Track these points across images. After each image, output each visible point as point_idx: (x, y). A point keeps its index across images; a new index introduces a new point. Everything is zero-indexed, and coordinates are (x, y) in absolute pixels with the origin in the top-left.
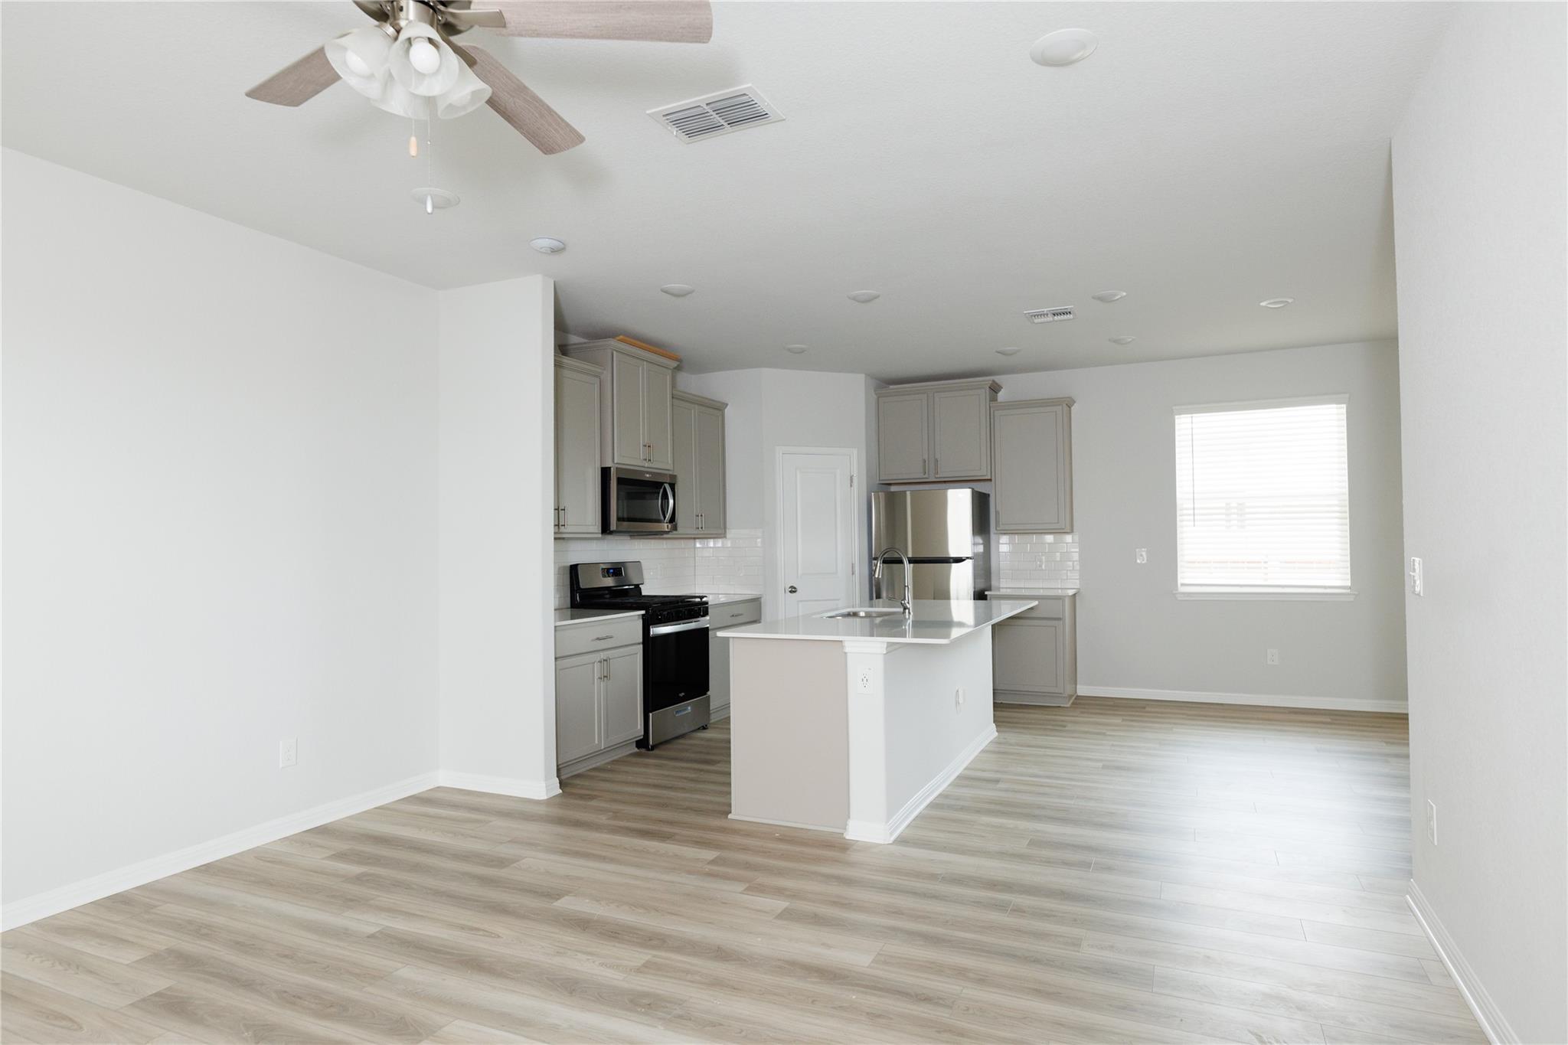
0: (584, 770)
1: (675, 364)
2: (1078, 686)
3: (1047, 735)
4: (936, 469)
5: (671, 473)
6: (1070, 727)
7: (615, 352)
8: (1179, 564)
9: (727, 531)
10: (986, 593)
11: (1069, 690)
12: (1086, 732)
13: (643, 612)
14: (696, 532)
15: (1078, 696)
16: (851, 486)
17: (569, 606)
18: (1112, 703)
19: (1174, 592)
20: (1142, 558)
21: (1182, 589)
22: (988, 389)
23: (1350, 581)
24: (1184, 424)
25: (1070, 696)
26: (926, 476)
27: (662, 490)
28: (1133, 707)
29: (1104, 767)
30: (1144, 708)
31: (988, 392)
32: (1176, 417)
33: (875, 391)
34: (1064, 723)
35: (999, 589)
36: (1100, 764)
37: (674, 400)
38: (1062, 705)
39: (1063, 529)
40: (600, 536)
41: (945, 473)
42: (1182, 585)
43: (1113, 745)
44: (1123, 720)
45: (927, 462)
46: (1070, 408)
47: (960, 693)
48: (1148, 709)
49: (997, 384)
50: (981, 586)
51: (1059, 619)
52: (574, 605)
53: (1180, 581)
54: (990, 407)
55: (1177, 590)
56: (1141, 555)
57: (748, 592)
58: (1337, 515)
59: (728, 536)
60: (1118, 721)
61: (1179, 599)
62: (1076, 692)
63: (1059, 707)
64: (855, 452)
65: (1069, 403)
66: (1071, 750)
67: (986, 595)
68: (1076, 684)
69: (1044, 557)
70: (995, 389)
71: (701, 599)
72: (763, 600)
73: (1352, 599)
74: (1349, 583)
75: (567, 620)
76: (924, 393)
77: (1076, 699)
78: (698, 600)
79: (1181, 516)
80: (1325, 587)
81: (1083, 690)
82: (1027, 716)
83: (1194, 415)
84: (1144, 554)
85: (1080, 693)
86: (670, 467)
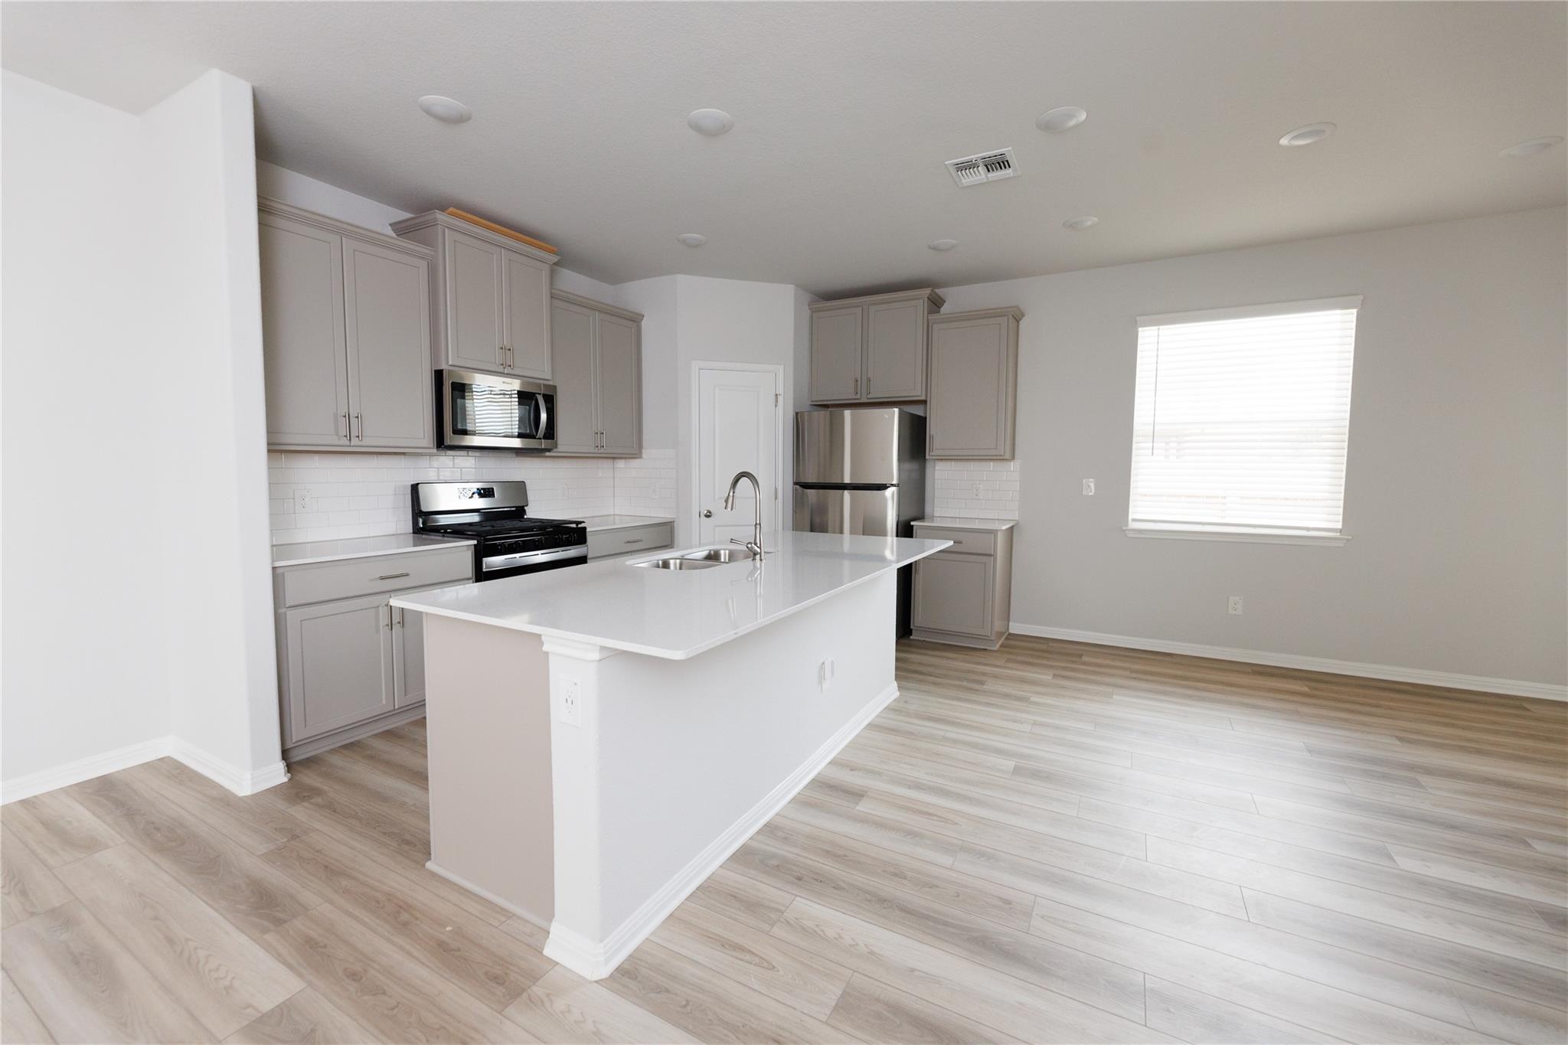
0: (364, 736)
1: (555, 259)
2: (1010, 624)
3: (959, 699)
4: (868, 386)
5: (551, 383)
6: (990, 686)
7: (446, 230)
8: (1132, 497)
9: (644, 451)
10: (912, 523)
11: (998, 626)
12: (1007, 696)
13: (475, 542)
14: (596, 450)
15: (1010, 634)
16: (776, 406)
17: (412, 531)
18: (1044, 647)
19: (1124, 528)
20: (1090, 487)
21: (1133, 525)
22: (926, 300)
23: (1341, 523)
24: (1150, 338)
25: (1000, 634)
26: (858, 396)
27: (534, 402)
28: (1068, 655)
29: (1017, 771)
30: (1081, 656)
31: (926, 304)
32: (1140, 329)
33: (809, 305)
34: (983, 678)
35: (932, 518)
36: (1011, 764)
37: (553, 300)
38: (988, 648)
39: (1001, 455)
40: (435, 451)
41: (877, 394)
42: (1134, 520)
43: (1035, 723)
44: (1055, 676)
45: (859, 382)
46: (1018, 322)
47: (828, 666)
48: (1085, 659)
49: (939, 296)
50: (908, 514)
51: (991, 555)
52: (417, 531)
53: (1131, 517)
54: (928, 320)
55: (1127, 526)
56: (1089, 486)
57: (662, 515)
58: (1335, 444)
59: (644, 456)
60: (1046, 677)
61: (1129, 535)
62: (1008, 630)
63: (986, 650)
64: (781, 369)
65: (1017, 316)
66: (978, 729)
67: (913, 526)
68: (1009, 621)
69: (981, 486)
70: (936, 303)
71: (577, 525)
72: (675, 524)
73: (1342, 545)
74: (1339, 526)
75: (410, 547)
76: (859, 306)
77: (1006, 638)
78: (574, 526)
79: (1137, 443)
80: (1308, 529)
81: (1016, 628)
82: (944, 662)
83: (1161, 327)
84: (1092, 485)
85: (1011, 631)
86: (549, 377)
